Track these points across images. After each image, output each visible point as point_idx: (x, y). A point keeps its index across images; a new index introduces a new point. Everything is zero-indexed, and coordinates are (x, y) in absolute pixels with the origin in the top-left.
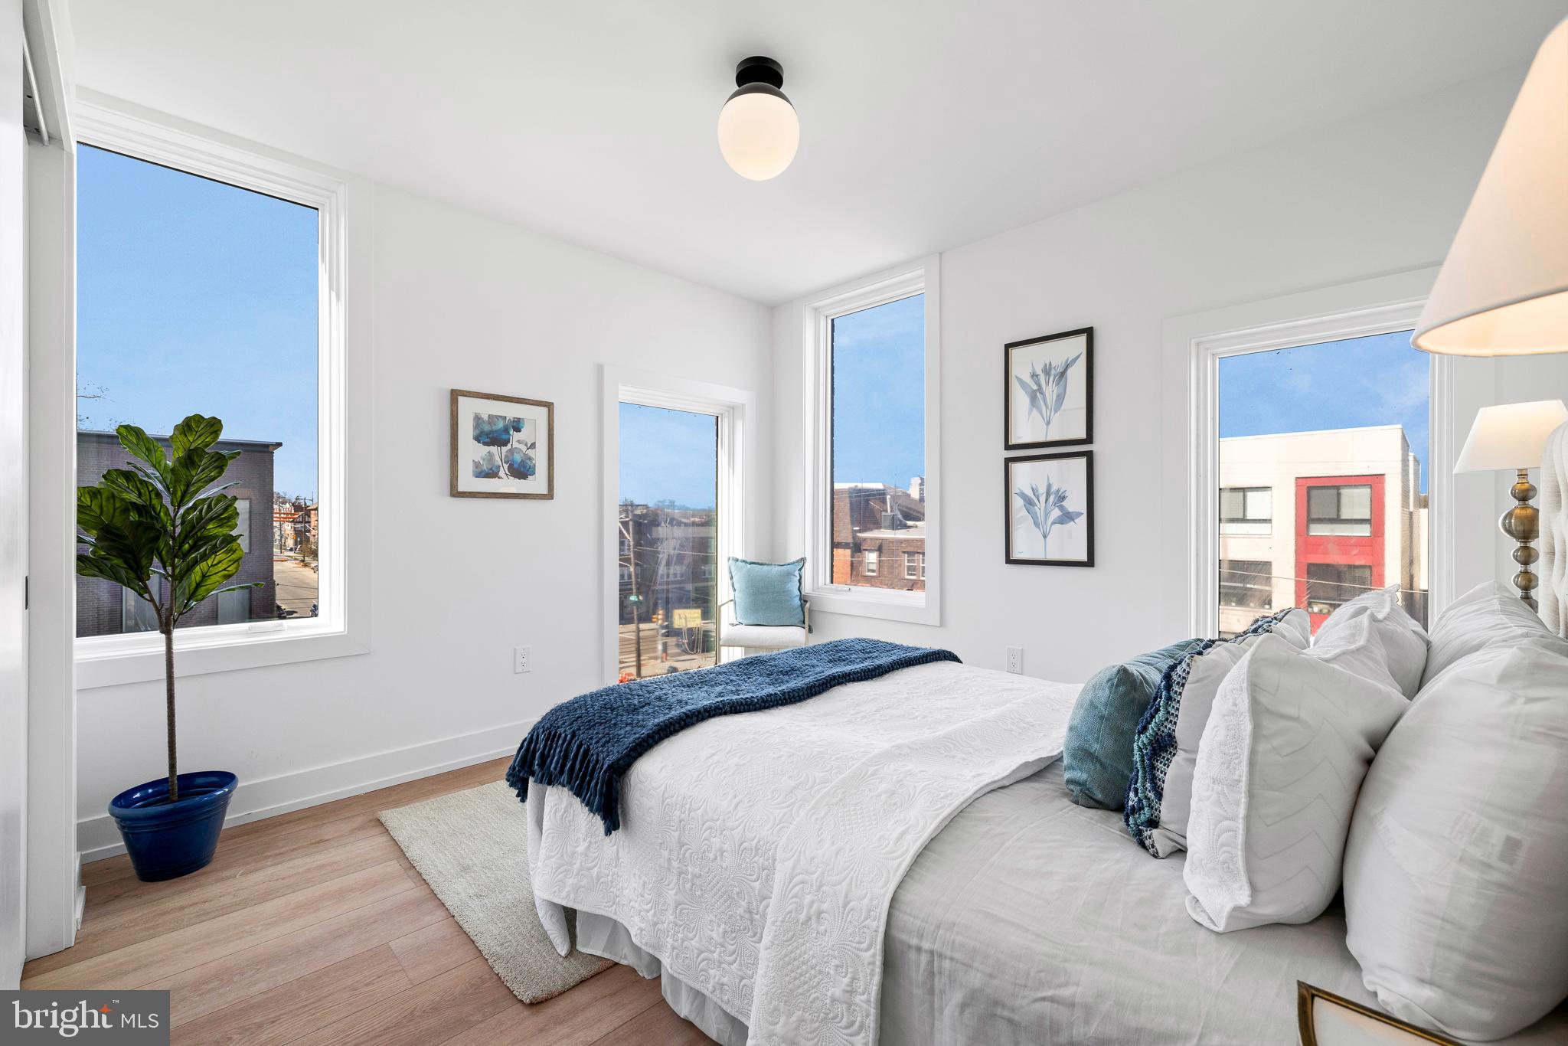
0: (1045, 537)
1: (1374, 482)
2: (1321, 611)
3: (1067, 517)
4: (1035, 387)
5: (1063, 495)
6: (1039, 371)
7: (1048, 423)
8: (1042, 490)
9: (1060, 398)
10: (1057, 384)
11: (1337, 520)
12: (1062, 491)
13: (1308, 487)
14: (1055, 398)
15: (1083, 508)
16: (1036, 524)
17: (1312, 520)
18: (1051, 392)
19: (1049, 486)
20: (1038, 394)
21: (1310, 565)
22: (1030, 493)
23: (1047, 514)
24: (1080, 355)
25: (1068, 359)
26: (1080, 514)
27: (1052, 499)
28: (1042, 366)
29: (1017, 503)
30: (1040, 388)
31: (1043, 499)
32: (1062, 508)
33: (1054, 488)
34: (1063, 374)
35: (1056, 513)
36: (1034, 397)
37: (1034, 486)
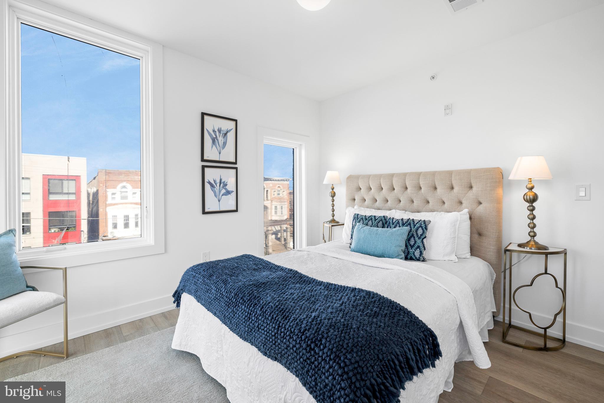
0: (219, 201)
1: (76, 179)
2: (55, 231)
3: (228, 193)
4: (214, 136)
5: (226, 184)
6: (216, 130)
7: (220, 153)
8: (218, 181)
9: (225, 144)
10: (224, 138)
11: (62, 193)
12: (226, 182)
13: (48, 179)
14: (222, 143)
15: (234, 189)
16: (216, 196)
17: (50, 193)
18: (221, 141)
19: (221, 180)
20: (216, 140)
21: (49, 213)
22: (213, 182)
23: (220, 192)
24: (232, 129)
25: (228, 129)
26: (232, 192)
27: (222, 185)
28: (218, 128)
29: (207, 186)
30: (216, 137)
31: (218, 185)
32: (226, 189)
33: (223, 181)
34: (226, 134)
35: (224, 191)
36: (214, 140)
37: (215, 179)
